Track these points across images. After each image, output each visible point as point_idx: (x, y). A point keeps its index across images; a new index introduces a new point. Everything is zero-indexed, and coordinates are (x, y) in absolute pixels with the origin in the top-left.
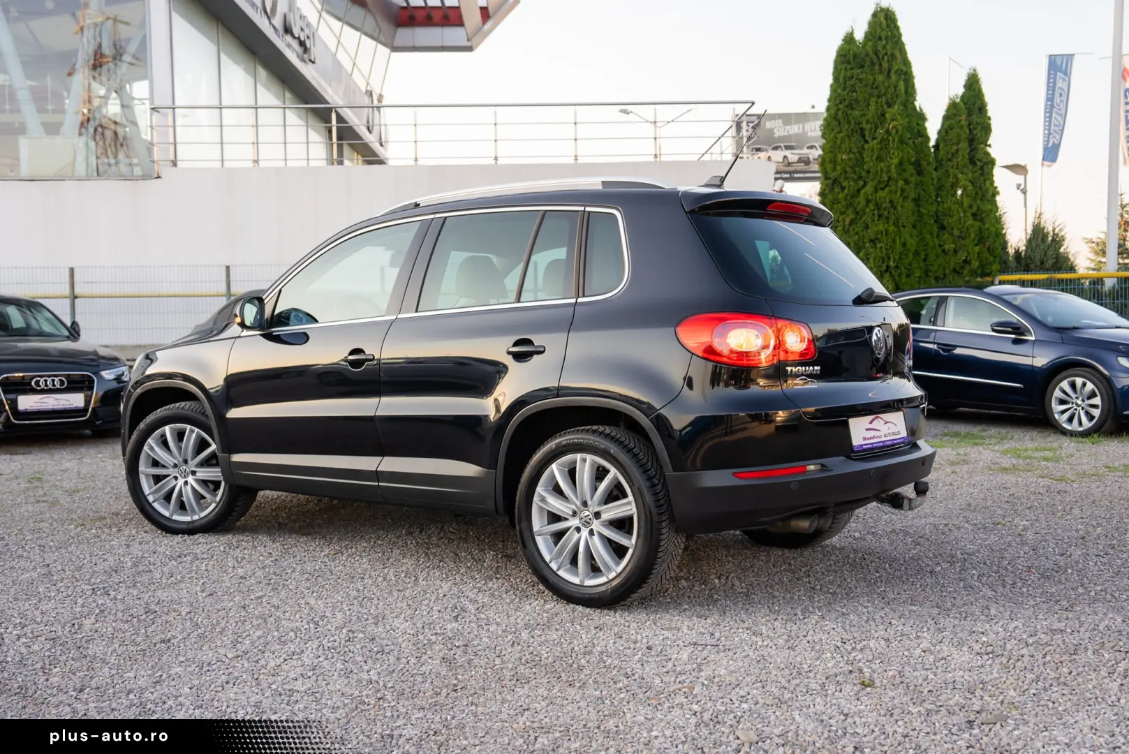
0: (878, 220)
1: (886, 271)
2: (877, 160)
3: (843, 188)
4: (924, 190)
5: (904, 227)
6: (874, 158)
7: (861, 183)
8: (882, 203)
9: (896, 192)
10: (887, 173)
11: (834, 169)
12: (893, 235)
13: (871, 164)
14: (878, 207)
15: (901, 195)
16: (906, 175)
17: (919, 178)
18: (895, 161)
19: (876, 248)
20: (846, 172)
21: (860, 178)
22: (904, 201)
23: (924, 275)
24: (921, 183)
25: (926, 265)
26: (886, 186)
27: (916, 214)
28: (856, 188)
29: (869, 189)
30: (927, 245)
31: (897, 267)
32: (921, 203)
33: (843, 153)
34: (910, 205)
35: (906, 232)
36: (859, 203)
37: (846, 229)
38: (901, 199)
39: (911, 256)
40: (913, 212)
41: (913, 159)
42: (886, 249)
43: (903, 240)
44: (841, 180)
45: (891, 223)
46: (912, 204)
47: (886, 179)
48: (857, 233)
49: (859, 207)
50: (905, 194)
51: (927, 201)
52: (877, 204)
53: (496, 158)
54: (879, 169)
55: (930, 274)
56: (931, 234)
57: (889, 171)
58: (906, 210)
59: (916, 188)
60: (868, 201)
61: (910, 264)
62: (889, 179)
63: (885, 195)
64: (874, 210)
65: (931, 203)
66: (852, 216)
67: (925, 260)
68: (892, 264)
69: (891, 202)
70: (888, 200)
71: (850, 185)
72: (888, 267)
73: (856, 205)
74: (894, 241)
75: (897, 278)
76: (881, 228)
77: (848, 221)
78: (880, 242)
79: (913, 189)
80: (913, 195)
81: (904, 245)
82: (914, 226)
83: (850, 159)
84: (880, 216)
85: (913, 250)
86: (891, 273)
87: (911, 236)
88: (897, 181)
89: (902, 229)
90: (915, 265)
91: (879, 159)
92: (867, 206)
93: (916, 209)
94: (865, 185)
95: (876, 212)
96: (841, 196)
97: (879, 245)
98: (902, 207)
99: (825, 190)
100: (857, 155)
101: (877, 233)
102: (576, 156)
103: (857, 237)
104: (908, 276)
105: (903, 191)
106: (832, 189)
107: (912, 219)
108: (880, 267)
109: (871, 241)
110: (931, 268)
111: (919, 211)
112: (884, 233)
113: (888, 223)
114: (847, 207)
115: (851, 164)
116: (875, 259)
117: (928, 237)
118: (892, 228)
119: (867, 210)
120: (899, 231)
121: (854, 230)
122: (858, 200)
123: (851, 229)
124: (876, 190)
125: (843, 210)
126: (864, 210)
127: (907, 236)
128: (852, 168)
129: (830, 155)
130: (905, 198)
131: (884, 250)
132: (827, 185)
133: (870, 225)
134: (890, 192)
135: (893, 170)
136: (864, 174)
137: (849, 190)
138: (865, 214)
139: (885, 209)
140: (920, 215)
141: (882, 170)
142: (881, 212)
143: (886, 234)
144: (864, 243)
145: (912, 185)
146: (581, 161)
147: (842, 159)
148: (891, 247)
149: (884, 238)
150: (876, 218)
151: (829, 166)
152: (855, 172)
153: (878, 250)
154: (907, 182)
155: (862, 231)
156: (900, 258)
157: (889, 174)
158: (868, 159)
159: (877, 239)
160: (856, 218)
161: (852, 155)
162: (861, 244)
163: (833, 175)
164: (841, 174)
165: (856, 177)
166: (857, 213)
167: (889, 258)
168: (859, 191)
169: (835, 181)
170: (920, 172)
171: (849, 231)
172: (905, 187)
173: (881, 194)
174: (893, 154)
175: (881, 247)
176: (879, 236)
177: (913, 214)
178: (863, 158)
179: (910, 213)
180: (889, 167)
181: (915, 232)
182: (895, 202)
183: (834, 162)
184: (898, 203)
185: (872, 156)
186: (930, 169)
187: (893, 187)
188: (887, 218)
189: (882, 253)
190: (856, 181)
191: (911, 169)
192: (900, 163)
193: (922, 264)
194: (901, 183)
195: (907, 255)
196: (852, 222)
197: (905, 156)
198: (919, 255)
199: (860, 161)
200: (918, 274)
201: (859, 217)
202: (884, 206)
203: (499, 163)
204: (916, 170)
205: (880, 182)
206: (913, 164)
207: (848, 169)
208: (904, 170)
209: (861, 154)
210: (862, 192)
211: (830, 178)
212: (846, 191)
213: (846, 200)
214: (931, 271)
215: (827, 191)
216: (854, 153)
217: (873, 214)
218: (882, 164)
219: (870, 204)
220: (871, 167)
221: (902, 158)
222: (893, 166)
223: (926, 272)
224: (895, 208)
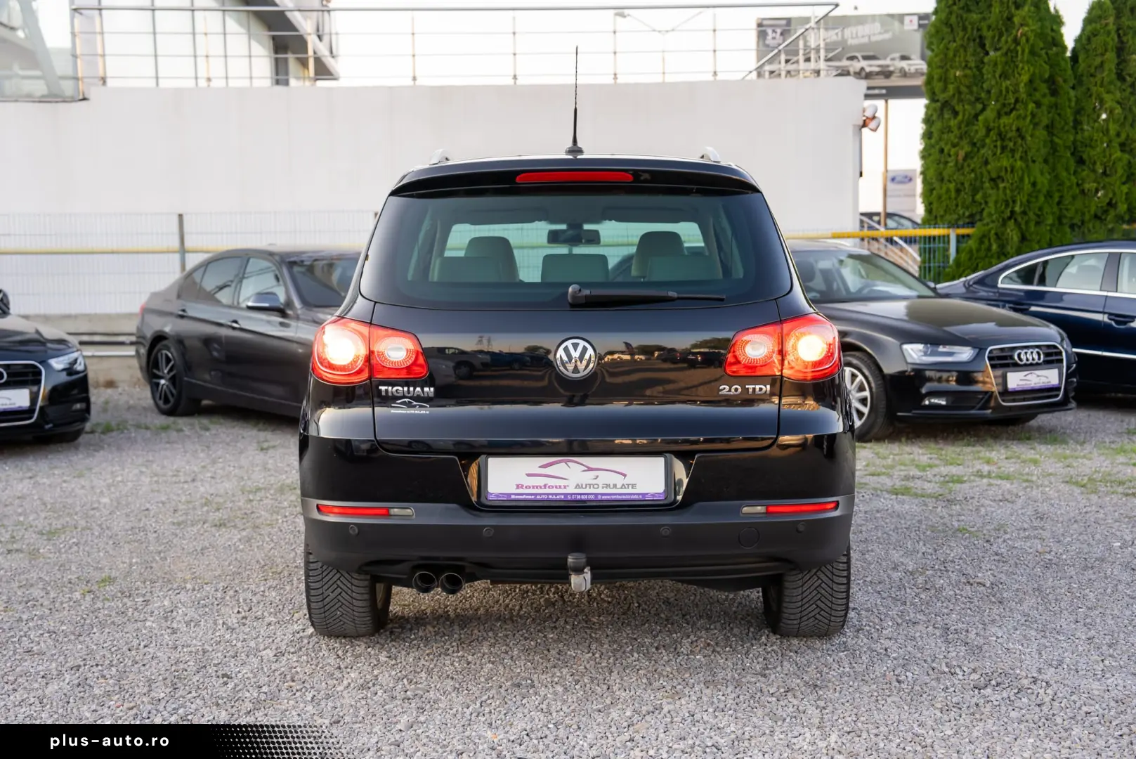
0: (1001, 154)
1: (1010, 218)
2: (1000, 77)
3: (956, 113)
4: (1059, 115)
5: (1034, 162)
6: (997, 76)
7: (979, 106)
8: (1007, 132)
9: (1024, 118)
10: (1013, 93)
11: (945, 89)
12: (1020, 173)
13: (993, 82)
14: (1001, 136)
15: (1031, 121)
16: (1038, 95)
17: (1053, 99)
18: (1025, 78)
19: (998, 188)
20: (960, 93)
21: (978, 99)
22: (1034, 129)
23: (1057, 222)
24: (1056, 105)
25: (1061, 209)
26: (1011, 111)
27: (1049, 145)
28: (973, 112)
29: (989, 114)
30: (1062, 184)
31: (1024, 213)
32: (1055, 132)
33: (957, 69)
34: (1041, 133)
35: (1036, 168)
36: (977, 131)
37: (960, 166)
38: (1031, 127)
39: (1042, 199)
40: (1045, 142)
41: (1047, 76)
42: (1012, 191)
43: (1032, 180)
44: (954, 102)
45: (1018, 156)
46: (1045, 133)
47: (1013, 101)
48: (973, 170)
49: (978, 136)
50: (1036, 120)
51: (1062, 129)
52: (1000, 134)
53: (515, 77)
54: (1004, 89)
55: (1065, 221)
56: (1067, 170)
57: (1016, 91)
58: (1036, 140)
59: (1049, 113)
60: (989, 130)
61: (1040, 209)
62: (1017, 101)
63: (1011, 121)
64: (996, 141)
65: (1068, 131)
66: (967, 148)
67: (1059, 203)
68: (1017, 209)
69: (1018, 130)
70: (1014, 128)
71: (966, 110)
72: (1012, 212)
73: (972, 134)
74: (1022, 180)
75: (1023, 227)
76: (1005, 163)
77: (962, 154)
78: (1003, 181)
79: (1046, 113)
80: (1045, 121)
81: (1034, 184)
82: (1046, 161)
83: (965, 76)
84: (1004, 148)
85: (1044, 191)
86: (1016, 220)
87: (1042, 174)
88: (1026, 105)
89: (1031, 164)
90: (1047, 209)
91: (1004, 76)
92: (987, 135)
93: (1049, 139)
94: (984, 109)
95: (999, 143)
96: (953, 123)
97: (1001, 185)
98: (1032, 136)
99: (932, 115)
100: (974, 70)
101: (1000, 169)
102: (615, 74)
103: (973, 175)
104: (1038, 223)
105: (1033, 115)
106: (941, 115)
107: (1044, 151)
108: (1003, 212)
109: (992, 180)
110: (1065, 212)
111: (1052, 141)
112: (1009, 169)
113: (1013, 157)
114: (961, 138)
115: (966, 82)
116: (996, 202)
117: (1064, 174)
118: (1019, 163)
119: (988, 141)
120: (1027, 166)
121: (969, 166)
122: (975, 128)
123: (966, 164)
124: (999, 116)
125: (956, 141)
126: (983, 140)
127: (1038, 175)
128: (968, 87)
129: (939, 71)
130: (1036, 125)
131: (1008, 192)
132: (935, 110)
133: (990, 159)
134: (1018, 117)
135: (1022, 88)
136: (983, 95)
137: (964, 116)
138: (983, 146)
139: (1010, 139)
140: (1054, 148)
141: (1007, 89)
142: (1005, 144)
143: (1012, 171)
144: (982, 183)
145: (1044, 108)
146: (621, 80)
147: (955, 76)
148: (1017, 187)
149: (1009, 176)
150: (999, 151)
151: (938, 86)
152: (971, 93)
153: (1001, 191)
154: (1038, 104)
155: (980, 168)
156: (1028, 201)
157: (1016, 95)
158: (990, 76)
159: (999, 177)
160: (971, 152)
161: (968, 72)
162: (978, 184)
163: (942, 97)
164: (954, 95)
165: (973, 99)
166: (974, 144)
167: (1014, 202)
168: (976, 116)
169: (946, 104)
170: (1054, 93)
171: (962, 167)
172: (1035, 110)
173: (1005, 120)
174: (1023, 68)
175: (1005, 188)
176: (1003, 174)
177: (1044, 146)
178: (982, 75)
179: (1042, 143)
180: (1017, 84)
181: (1046, 168)
182: (1024, 130)
183: (945, 80)
184: (1026, 131)
185: (994, 72)
186: (1067, 87)
187: (1021, 112)
188: (1013, 151)
189: (1006, 195)
190: (972, 104)
191: (1044, 88)
192: (1031, 81)
193: (1056, 209)
194: (1031, 106)
195: (1037, 197)
196: (966, 158)
197: (1037, 71)
198: (1051, 197)
199: (978, 78)
200: (1050, 221)
201: (976, 149)
202: (1009, 135)
203: (518, 82)
204: (1050, 89)
205: (1004, 105)
206: (1046, 81)
207: (963, 89)
208: (1035, 90)
209: (979, 69)
210: (980, 118)
211: (938, 101)
212: (960, 117)
213: (959, 128)
214: (1065, 217)
215: (934, 117)
216: (970, 68)
217: (996, 146)
218: (1008, 82)
219: (992, 133)
220: (992, 86)
221: (1033, 75)
222: (1022, 85)
223: (1060, 219)
224: (1023, 138)
